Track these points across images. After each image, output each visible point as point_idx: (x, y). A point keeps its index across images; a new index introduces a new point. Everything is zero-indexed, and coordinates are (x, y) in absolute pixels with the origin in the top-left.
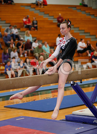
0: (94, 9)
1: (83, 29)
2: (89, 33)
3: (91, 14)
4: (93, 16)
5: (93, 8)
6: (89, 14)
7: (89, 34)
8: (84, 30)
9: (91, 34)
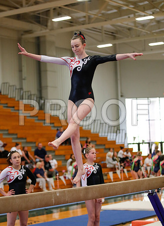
0: (10, 98)
1: (6, 128)
2: (17, 134)
3: (9, 105)
4: (13, 109)
5: (9, 96)
6: (6, 105)
7: (15, 136)
8: (8, 130)
9: (19, 136)
